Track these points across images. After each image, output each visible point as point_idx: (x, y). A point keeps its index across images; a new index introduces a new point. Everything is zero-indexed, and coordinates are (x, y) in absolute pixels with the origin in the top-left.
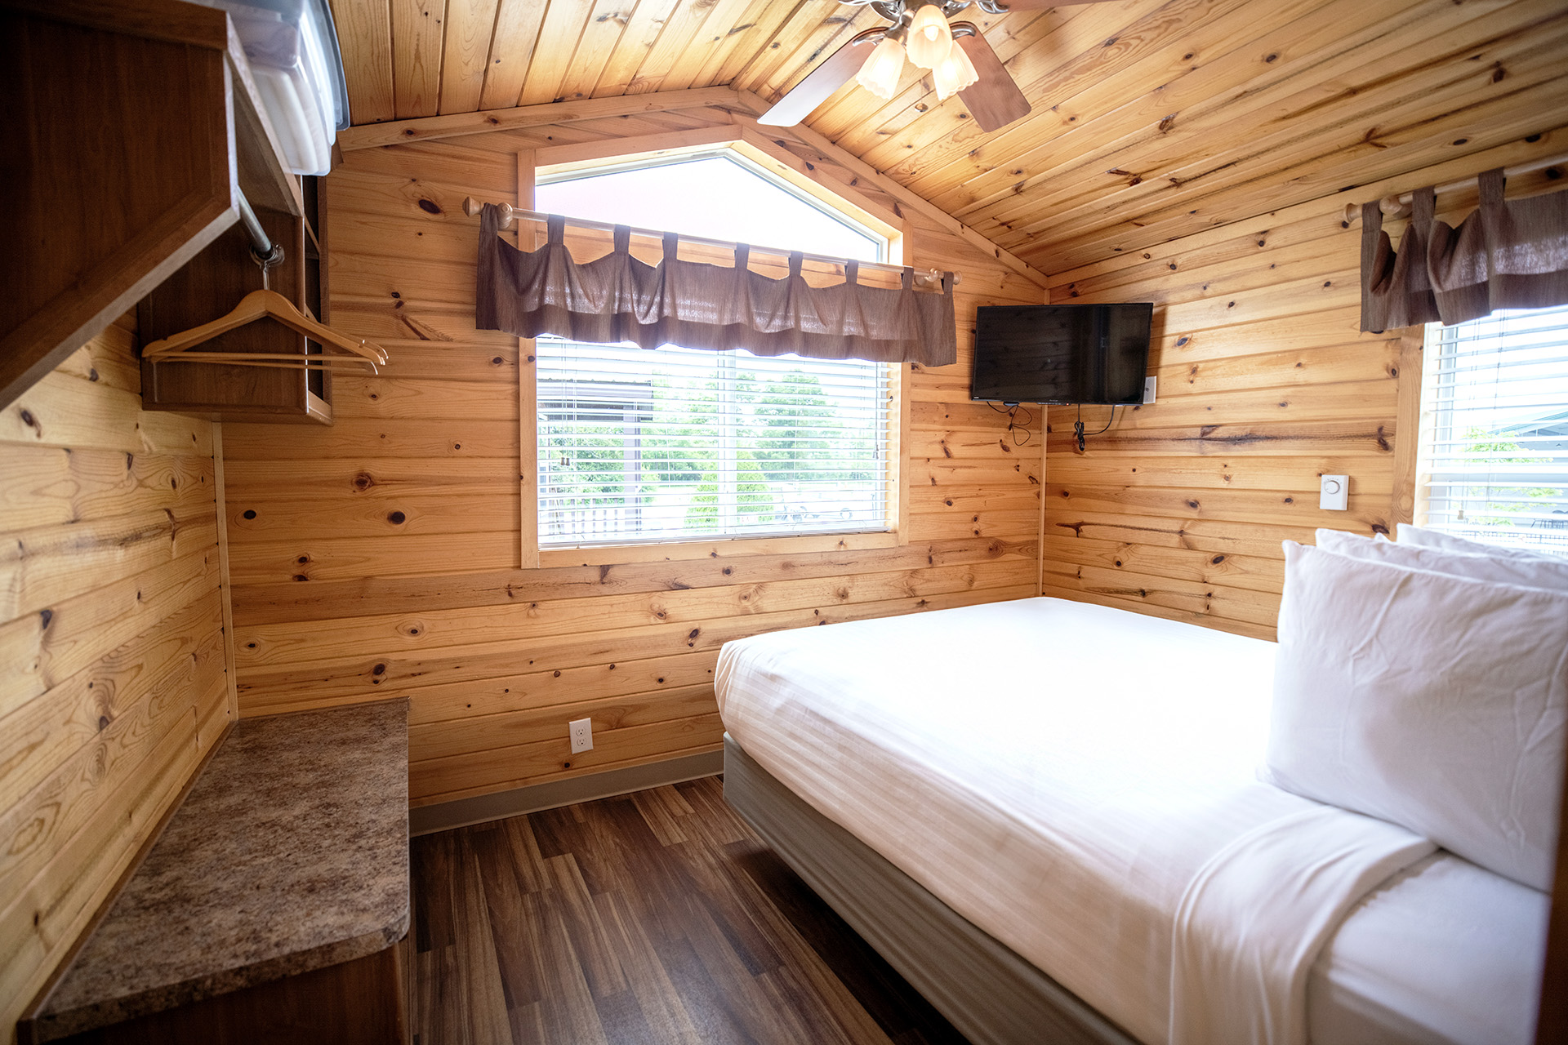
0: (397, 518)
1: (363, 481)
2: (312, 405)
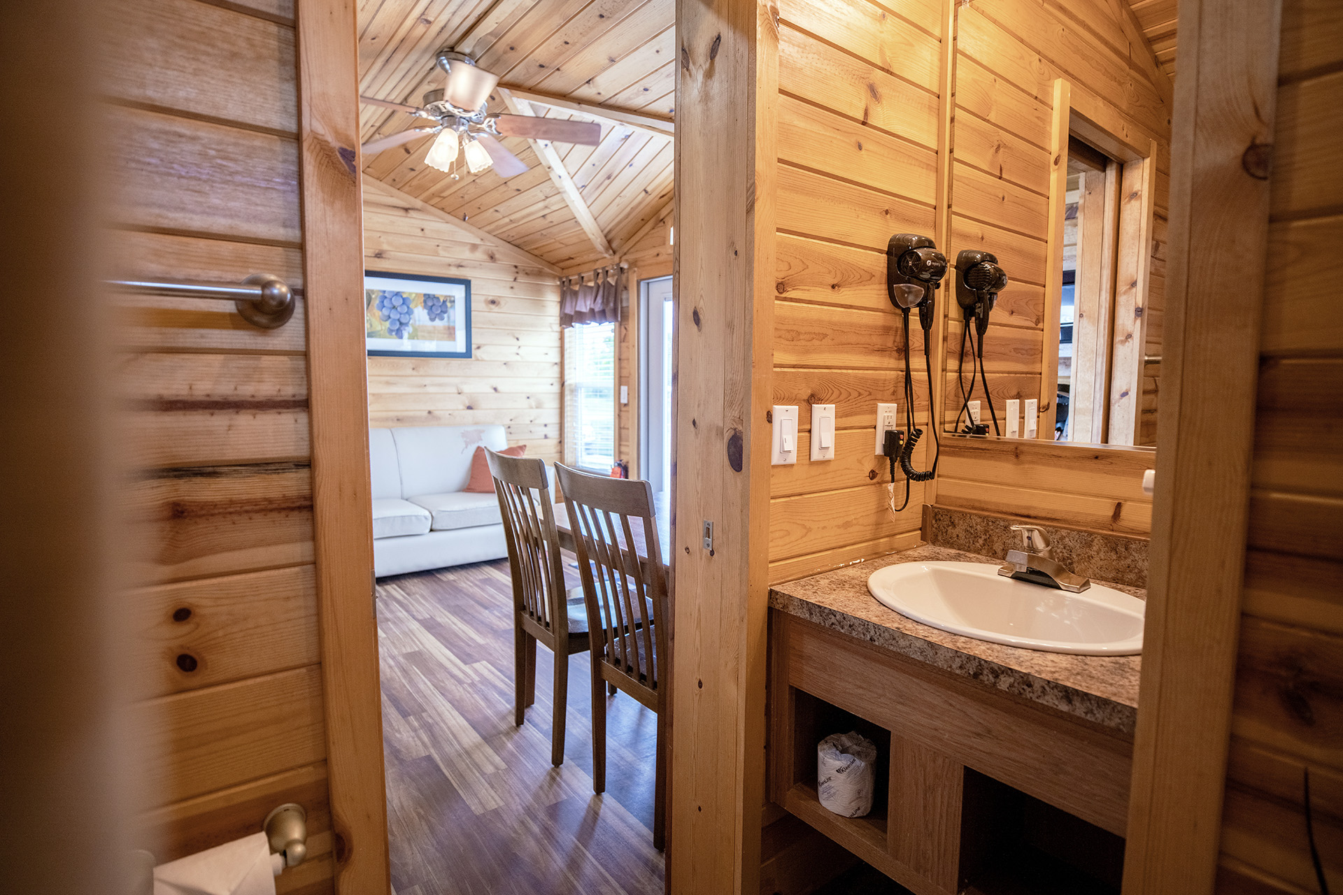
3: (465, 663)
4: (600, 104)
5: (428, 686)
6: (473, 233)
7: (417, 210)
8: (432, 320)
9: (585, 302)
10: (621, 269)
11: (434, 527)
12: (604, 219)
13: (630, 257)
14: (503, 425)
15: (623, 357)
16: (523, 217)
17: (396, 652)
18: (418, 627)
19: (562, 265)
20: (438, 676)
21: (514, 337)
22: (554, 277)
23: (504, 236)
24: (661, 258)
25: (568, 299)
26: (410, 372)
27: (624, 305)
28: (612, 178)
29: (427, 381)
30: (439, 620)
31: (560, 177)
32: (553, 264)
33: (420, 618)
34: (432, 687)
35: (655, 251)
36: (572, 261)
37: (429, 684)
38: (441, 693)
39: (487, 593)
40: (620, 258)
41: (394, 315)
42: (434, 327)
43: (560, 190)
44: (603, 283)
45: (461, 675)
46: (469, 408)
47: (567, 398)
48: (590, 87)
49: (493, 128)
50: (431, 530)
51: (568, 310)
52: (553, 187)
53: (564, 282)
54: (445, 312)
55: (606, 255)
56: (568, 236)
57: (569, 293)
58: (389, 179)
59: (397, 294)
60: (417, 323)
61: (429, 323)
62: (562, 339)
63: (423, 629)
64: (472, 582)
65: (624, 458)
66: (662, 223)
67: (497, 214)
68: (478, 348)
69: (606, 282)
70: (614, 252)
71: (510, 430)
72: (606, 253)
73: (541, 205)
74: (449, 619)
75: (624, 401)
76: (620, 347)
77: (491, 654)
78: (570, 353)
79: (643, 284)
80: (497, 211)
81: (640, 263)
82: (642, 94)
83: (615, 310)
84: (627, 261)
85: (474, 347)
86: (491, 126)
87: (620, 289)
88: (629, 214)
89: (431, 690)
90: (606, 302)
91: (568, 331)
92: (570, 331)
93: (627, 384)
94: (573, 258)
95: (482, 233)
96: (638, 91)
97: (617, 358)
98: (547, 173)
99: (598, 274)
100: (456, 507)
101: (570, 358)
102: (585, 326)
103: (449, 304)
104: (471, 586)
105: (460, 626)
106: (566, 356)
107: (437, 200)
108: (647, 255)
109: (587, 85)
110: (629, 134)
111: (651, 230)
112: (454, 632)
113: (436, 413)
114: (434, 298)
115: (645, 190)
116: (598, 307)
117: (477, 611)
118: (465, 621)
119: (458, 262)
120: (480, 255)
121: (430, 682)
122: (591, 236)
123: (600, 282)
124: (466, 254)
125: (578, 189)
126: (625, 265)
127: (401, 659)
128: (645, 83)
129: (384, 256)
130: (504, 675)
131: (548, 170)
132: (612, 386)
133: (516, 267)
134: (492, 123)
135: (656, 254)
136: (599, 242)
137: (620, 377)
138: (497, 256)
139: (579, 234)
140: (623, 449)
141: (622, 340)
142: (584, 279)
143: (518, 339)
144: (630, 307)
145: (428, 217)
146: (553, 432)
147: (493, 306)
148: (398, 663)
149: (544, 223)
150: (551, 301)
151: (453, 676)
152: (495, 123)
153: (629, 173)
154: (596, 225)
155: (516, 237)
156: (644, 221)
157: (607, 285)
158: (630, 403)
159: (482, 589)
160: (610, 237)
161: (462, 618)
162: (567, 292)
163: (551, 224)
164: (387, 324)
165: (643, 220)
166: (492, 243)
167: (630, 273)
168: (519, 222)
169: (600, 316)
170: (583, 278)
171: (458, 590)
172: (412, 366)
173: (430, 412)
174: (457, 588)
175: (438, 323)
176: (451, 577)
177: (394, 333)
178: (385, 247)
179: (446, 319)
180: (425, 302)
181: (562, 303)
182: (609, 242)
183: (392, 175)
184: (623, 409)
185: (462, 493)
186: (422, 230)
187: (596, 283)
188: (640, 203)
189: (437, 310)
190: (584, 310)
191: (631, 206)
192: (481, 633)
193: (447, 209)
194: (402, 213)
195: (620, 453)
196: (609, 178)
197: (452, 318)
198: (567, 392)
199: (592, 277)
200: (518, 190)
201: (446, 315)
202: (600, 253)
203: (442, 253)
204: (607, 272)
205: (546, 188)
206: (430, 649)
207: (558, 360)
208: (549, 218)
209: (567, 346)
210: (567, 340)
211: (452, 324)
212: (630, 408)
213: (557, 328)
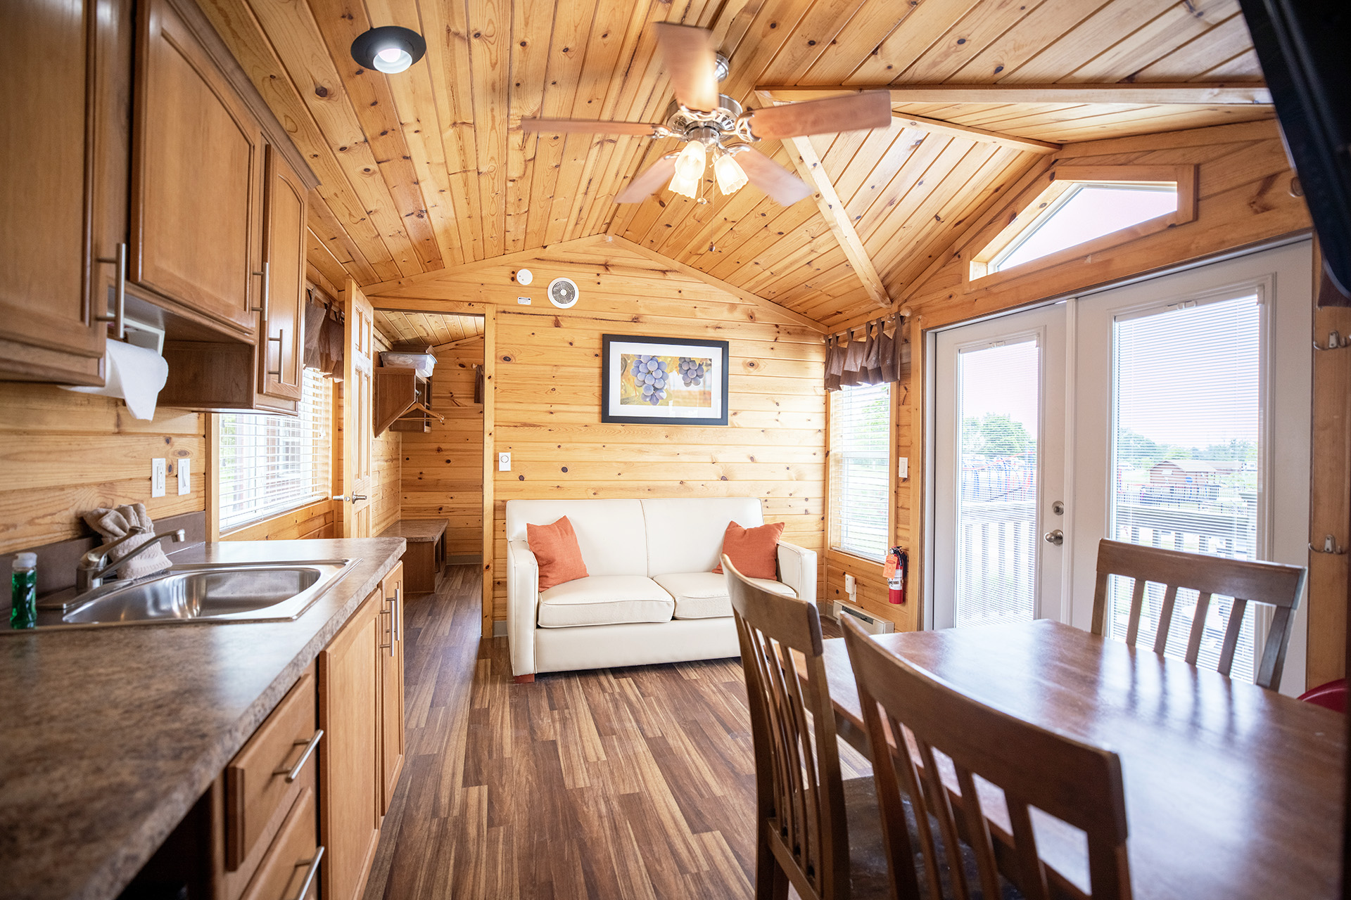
0: (448, 461)
1: (439, 450)
2: (426, 429)
3: (694, 831)
4: (889, 84)
5: (640, 871)
6: (730, 292)
7: (676, 271)
8: (687, 384)
9: (855, 361)
10: (902, 317)
11: (676, 615)
12: (882, 259)
13: (914, 303)
14: (760, 499)
15: (902, 422)
16: (786, 268)
17: (611, 791)
18: (645, 750)
19: (828, 321)
20: (655, 849)
21: (774, 401)
22: (819, 335)
23: (765, 293)
24: (954, 300)
25: (835, 358)
26: (663, 439)
27: (905, 360)
28: (896, 203)
29: (680, 449)
30: (670, 741)
31: (830, 206)
32: (818, 321)
33: (650, 735)
34: (644, 870)
35: (946, 293)
36: (840, 315)
37: (641, 862)
38: (654, 886)
39: (732, 706)
40: (899, 306)
41: (649, 381)
42: (689, 392)
43: (830, 225)
44: (878, 337)
45: (684, 853)
46: (724, 478)
47: (832, 469)
48: (877, 60)
49: (748, 132)
50: (674, 618)
51: (835, 370)
52: (821, 223)
53: (830, 340)
54: (700, 377)
55: (882, 305)
56: (836, 285)
57: (836, 351)
58: (647, 241)
59: (653, 358)
60: (672, 388)
61: (685, 388)
62: (827, 403)
63: (649, 755)
64: (715, 686)
65: (903, 544)
66: (956, 258)
67: (757, 267)
68: (735, 414)
69: (881, 336)
70: (892, 301)
71: (766, 504)
72: (882, 301)
73: (806, 249)
74: (683, 743)
75: (903, 474)
76: (898, 411)
77: (727, 819)
78: (835, 419)
79: (929, 335)
80: (757, 263)
81: (924, 310)
82: (955, 51)
83: (893, 368)
84: (909, 307)
85: (730, 412)
86: (744, 131)
87: (900, 341)
88: (913, 250)
89: (642, 878)
90: (881, 358)
91: (834, 395)
92: (836, 395)
93: (908, 455)
94: (841, 313)
95: (741, 292)
96: (949, 47)
97: (894, 424)
98: (815, 204)
99: (872, 326)
100: (702, 594)
101: (835, 424)
102: (854, 387)
103: (705, 368)
104: (714, 693)
105: (694, 758)
106: (832, 422)
107: (694, 258)
108: (936, 298)
109: (873, 56)
110: (921, 139)
111: (940, 268)
112: (687, 768)
113: (689, 483)
114: (691, 361)
115: (937, 217)
116: (871, 365)
117: (717, 734)
118: (701, 748)
119: (715, 323)
120: (739, 315)
121: (643, 858)
122: (864, 282)
123: (874, 336)
124: (724, 315)
125: (852, 221)
126: (906, 313)
127: (615, 804)
128: (959, 32)
129: (641, 320)
130: (742, 867)
131: (816, 199)
132: (887, 456)
133: (777, 326)
134: (745, 126)
135: (948, 296)
136: (873, 287)
137: (898, 446)
138: (757, 315)
139: (849, 282)
140: (901, 533)
141: (900, 402)
142: (854, 335)
143: (777, 404)
144: (912, 363)
145: (686, 278)
146: (815, 507)
147: (751, 369)
148: (610, 811)
149: (809, 271)
150: (816, 362)
151: (674, 853)
152: (750, 125)
153: (919, 193)
154: (872, 267)
155: (777, 293)
156: (932, 258)
157: (883, 339)
158: (911, 478)
159: (727, 699)
160: (887, 281)
161: (698, 744)
162: (833, 351)
163: (819, 272)
164: (642, 390)
165: (930, 257)
166: (753, 302)
167: (912, 322)
168: (781, 273)
169: (875, 375)
170: (853, 333)
171: (699, 697)
172: (664, 433)
173: (682, 483)
174: (696, 691)
175: (693, 387)
176: (693, 674)
177: (648, 399)
178: (642, 311)
179: (702, 384)
180: (680, 366)
181: (827, 364)
182: (887, 288)
183: (650, 237)
184: (902, 485)
185: (711, 573)
186: (680, 292)
187: (869, 337)
188: (929, 234)
189: (693, 374)
190: (854, 369)
191: (918, 239)
192: (719, 776)
193: (704, 269)
194: (660, 275)
195: (897, 537)
196: (891, 203)
197: (708, 383)
198: (832, 463)
199: (864, 332)
200: (780, 233)
201: (701, 380)
202: (875, 302)
203: (699, 314)
204: (883, 323)
205: (813, 226)
206: (653, 794)
207: (822, 427)
208: (815, 265)
209: (832, 411)
210: (832, 404)
211: (707, 389)
212: (911, 484)
213: (823, 392)
